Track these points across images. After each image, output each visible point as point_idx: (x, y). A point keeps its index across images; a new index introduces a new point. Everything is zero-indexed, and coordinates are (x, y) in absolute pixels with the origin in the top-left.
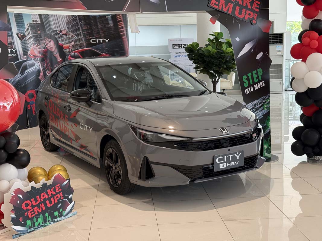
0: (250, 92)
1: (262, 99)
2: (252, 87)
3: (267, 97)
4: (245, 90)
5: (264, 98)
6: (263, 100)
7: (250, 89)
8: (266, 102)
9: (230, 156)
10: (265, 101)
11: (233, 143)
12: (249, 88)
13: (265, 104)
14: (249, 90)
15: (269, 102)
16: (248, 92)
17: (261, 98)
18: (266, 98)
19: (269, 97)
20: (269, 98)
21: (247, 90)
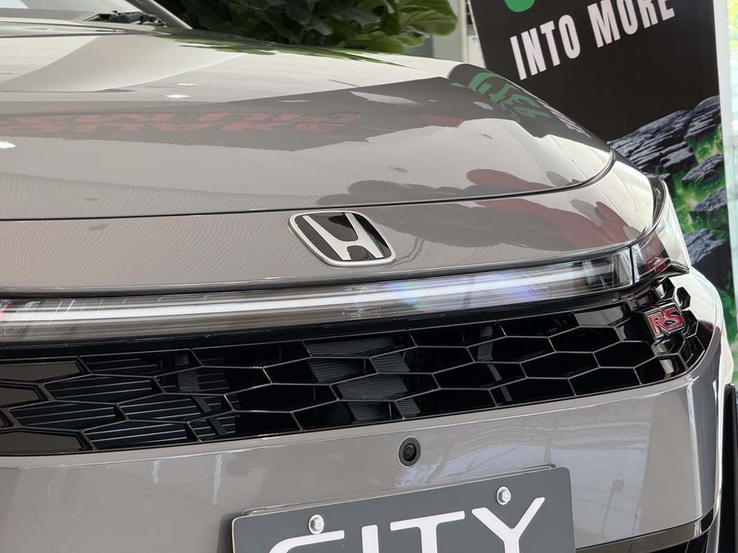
0: (556, 61)
1: (660, 138)
2: (566, 21)
3: (698, 125)
4: (514, 40)
5: (678, 127)
6: (665, 144)
7: (556, 33)
8: (689, 163)
9: (428, 527)
10: (684, 154)
11: (444, 380)
12: (548, 28)
13: (686, 184)
14: (543, 39)
15: (721, 165)
16: (537, 63)
17: (654, 125)
18: (687, 125)
19: (716, 119)
20: (712, 129)
21: (530, 40)
